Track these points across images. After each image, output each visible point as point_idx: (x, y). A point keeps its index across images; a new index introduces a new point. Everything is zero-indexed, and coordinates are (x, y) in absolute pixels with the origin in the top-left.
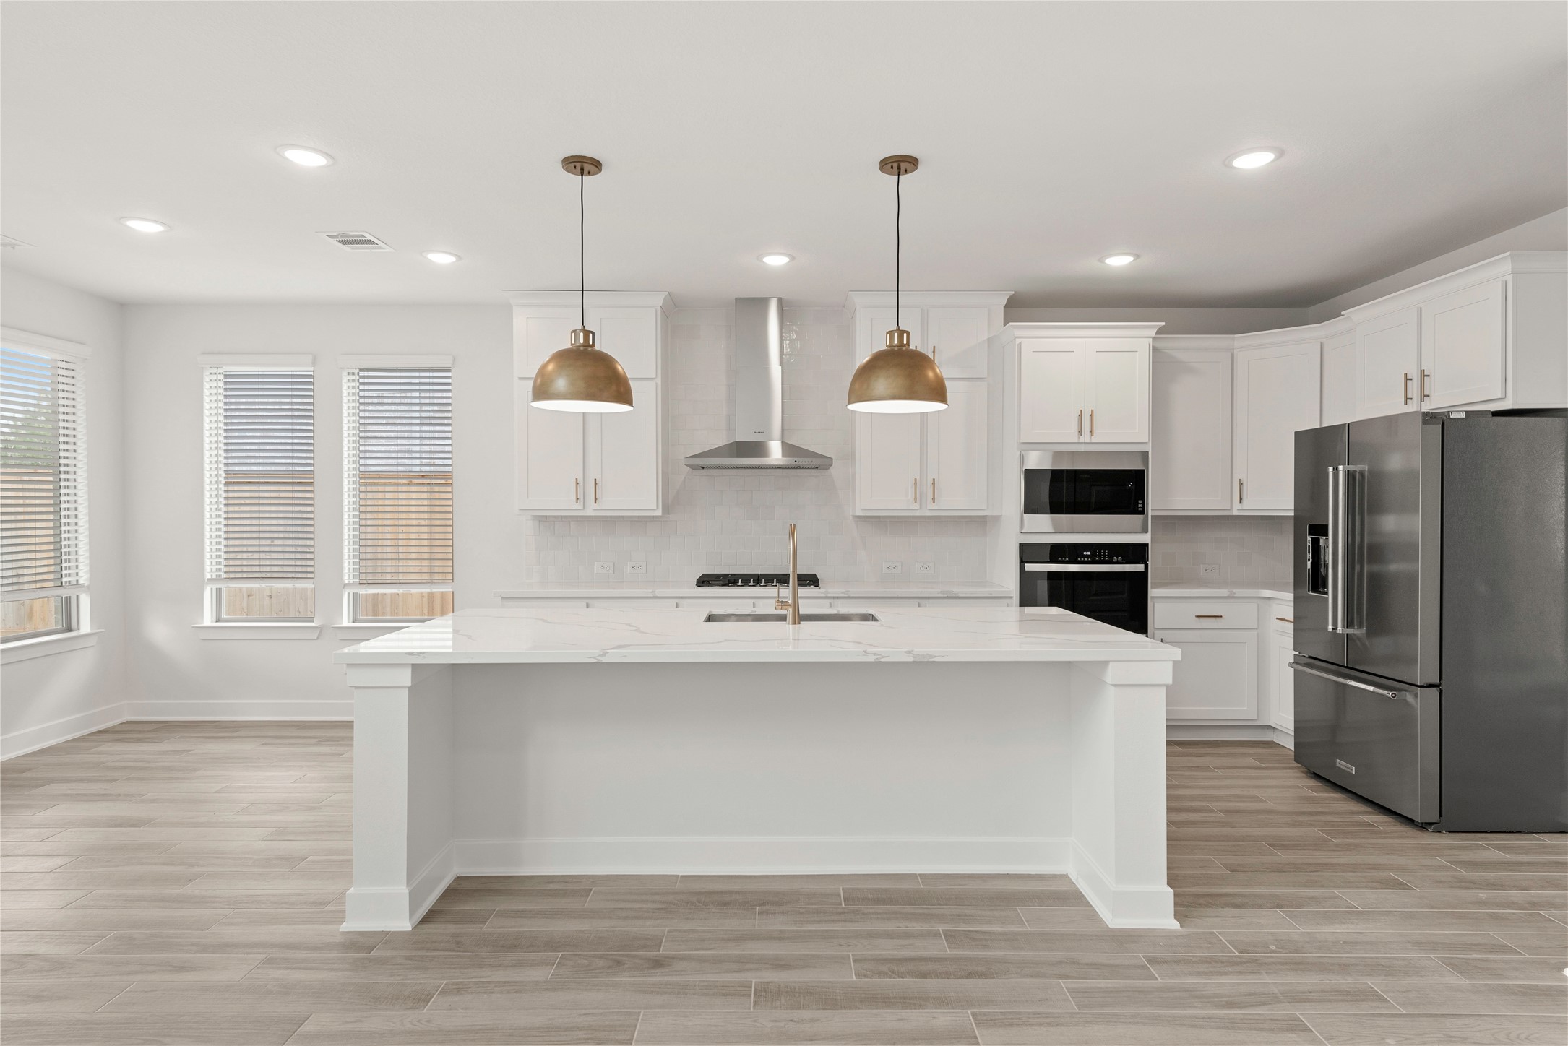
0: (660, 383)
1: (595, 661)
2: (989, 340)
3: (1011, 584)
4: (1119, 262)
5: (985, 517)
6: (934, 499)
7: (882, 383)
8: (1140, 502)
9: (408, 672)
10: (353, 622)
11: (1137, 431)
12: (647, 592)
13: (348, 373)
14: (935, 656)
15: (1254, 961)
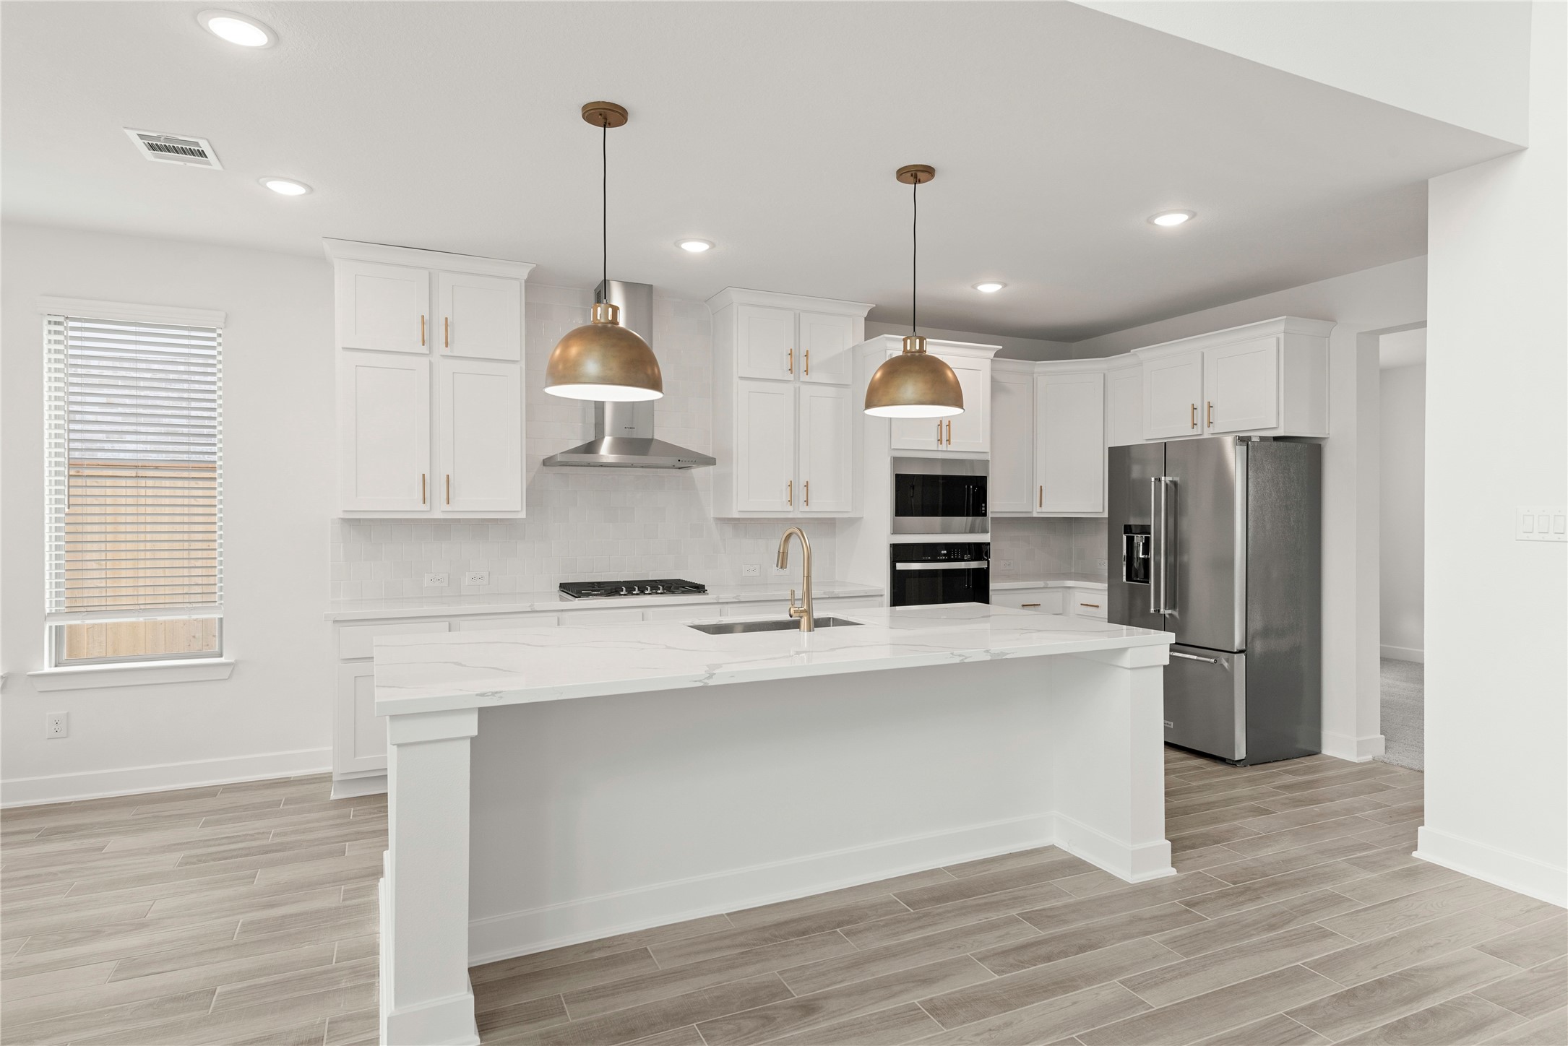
0: (524, 367)
1: (701, 684)
2: (853, 347)
3: (882, 583)
4: (989, 289)
5: (834, 519)
6: (806, 501)
7: (911, 387)
8: (983, 505)
9: (474, 719)
10: (56, 666)
11: (981, 441)
12: (524, 606)
13: (50, 322)
14: (1008, 654)
15: (1248, 889)
